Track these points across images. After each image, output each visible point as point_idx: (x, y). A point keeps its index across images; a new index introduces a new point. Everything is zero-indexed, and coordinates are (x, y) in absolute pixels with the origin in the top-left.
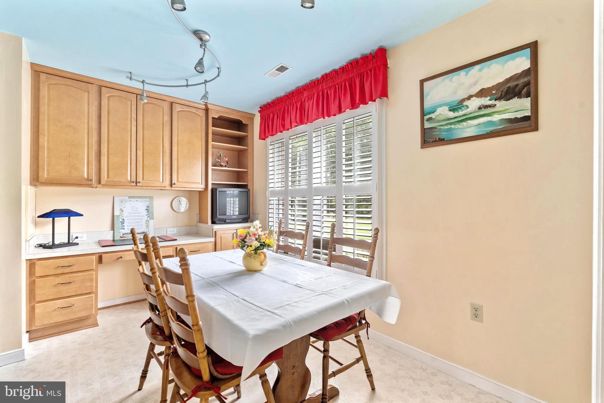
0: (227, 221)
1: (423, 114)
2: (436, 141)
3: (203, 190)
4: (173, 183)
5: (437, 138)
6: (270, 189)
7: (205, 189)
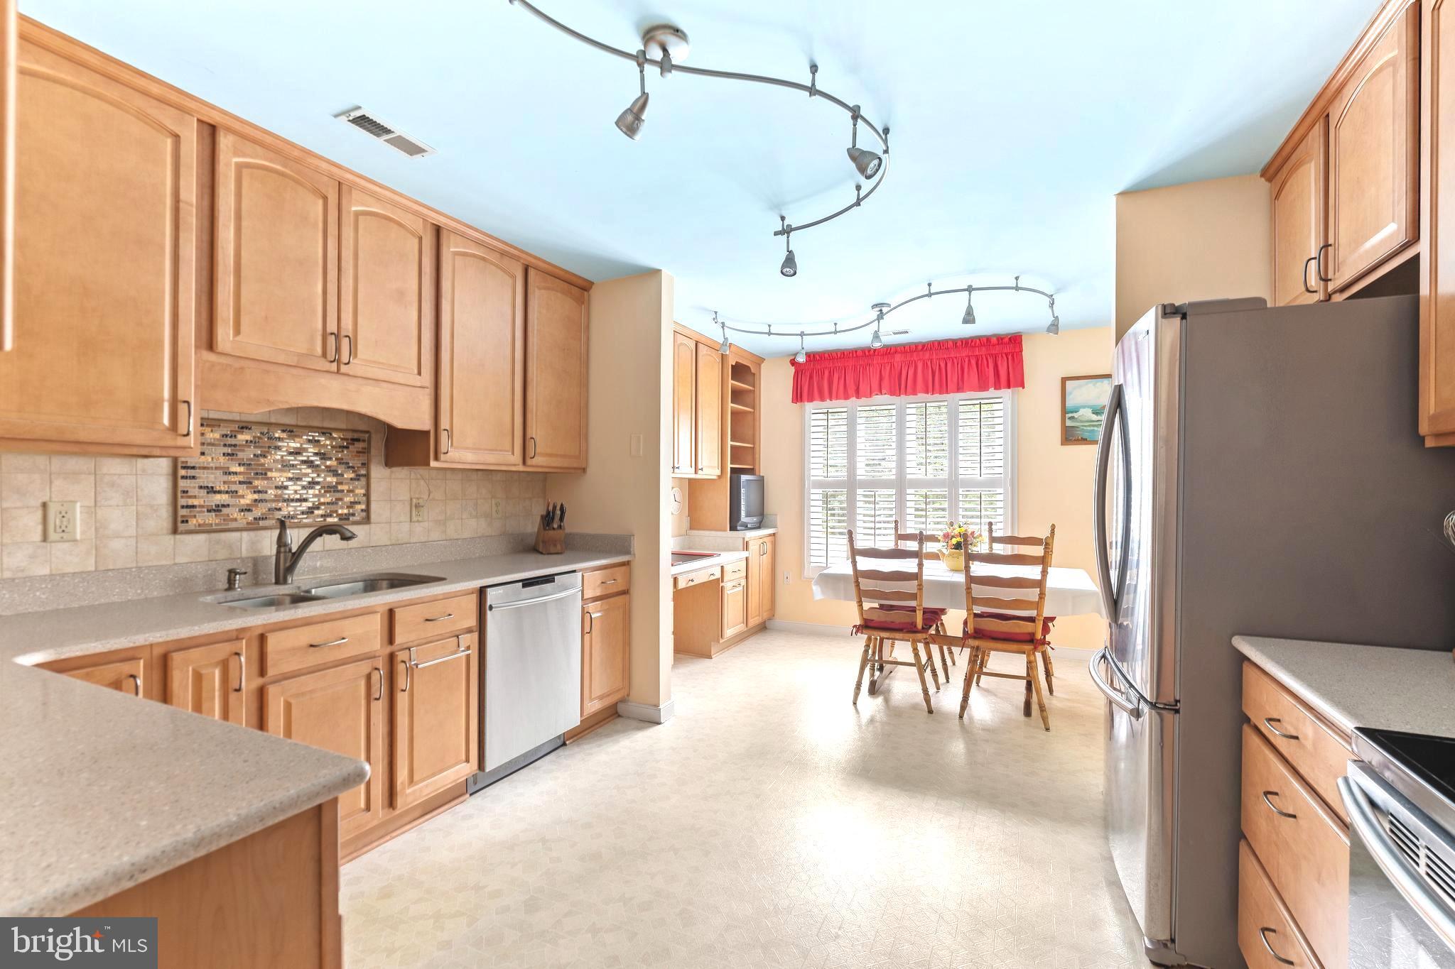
0: (749, 526)
1: (1064, 411)
2: (1078, 440)
3: (715, 477)
4: (700, 467)
5: (1080, 438)
6: (812, 478)
7: (719, 476)
